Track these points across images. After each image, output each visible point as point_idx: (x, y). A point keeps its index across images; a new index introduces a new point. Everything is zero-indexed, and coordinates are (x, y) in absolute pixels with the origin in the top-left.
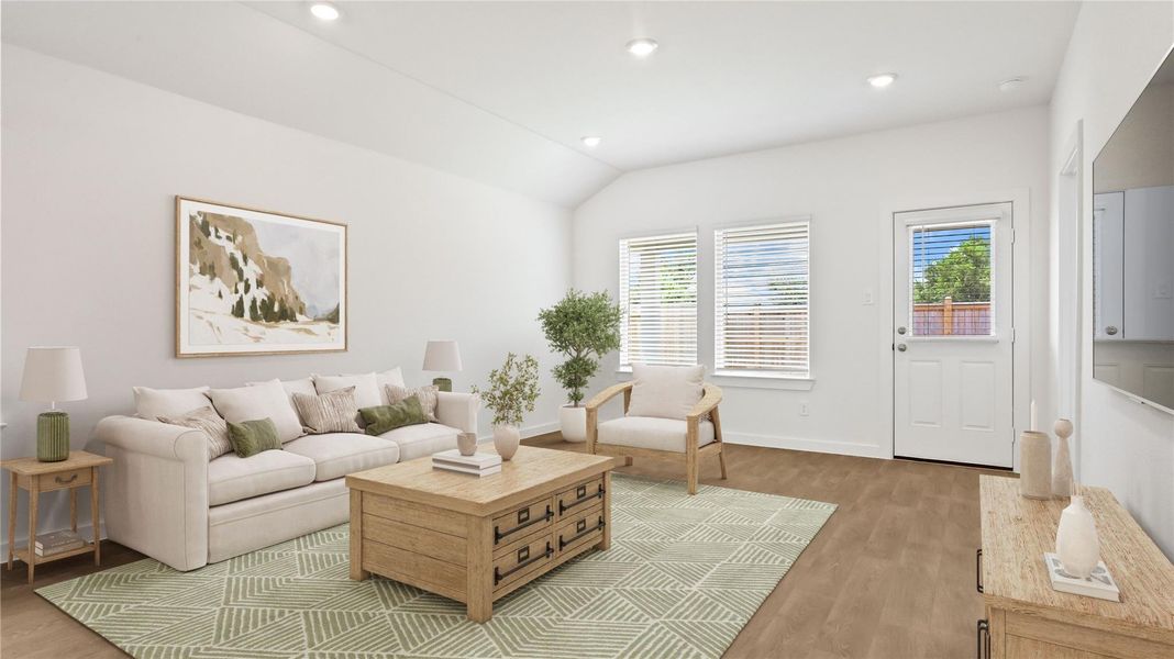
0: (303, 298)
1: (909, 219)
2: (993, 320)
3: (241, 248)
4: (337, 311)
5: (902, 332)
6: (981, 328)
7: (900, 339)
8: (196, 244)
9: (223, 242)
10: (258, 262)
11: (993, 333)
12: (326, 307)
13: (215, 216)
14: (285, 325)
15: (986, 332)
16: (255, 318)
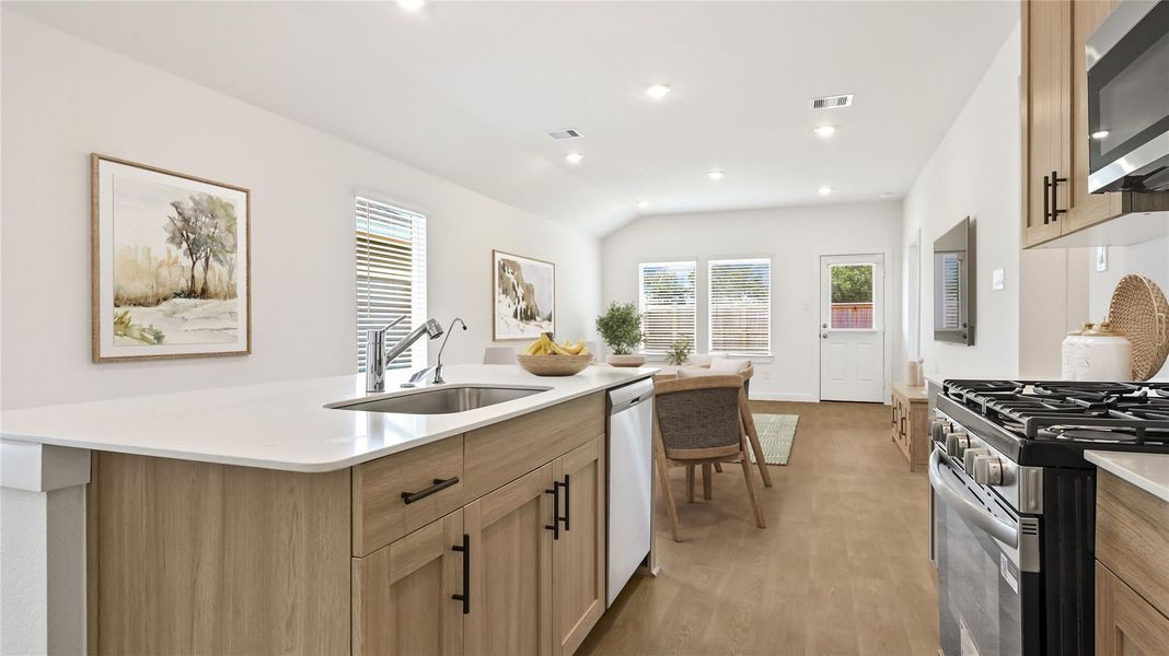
0: (539, 308)
1: (829, 260)
2: (874, 316)
3: (516, 278)
4: (551, 315)
5: (825, 327)
6: (867, 322)
7: (824, 331)
8: (501, 277)
9: (510, 276)
10: (523, 287)
11: (874, 327)
12: (546, 314)
13: (508, 261)
14: (533, 322)
15: (870, 326)
16: (522, 319)
